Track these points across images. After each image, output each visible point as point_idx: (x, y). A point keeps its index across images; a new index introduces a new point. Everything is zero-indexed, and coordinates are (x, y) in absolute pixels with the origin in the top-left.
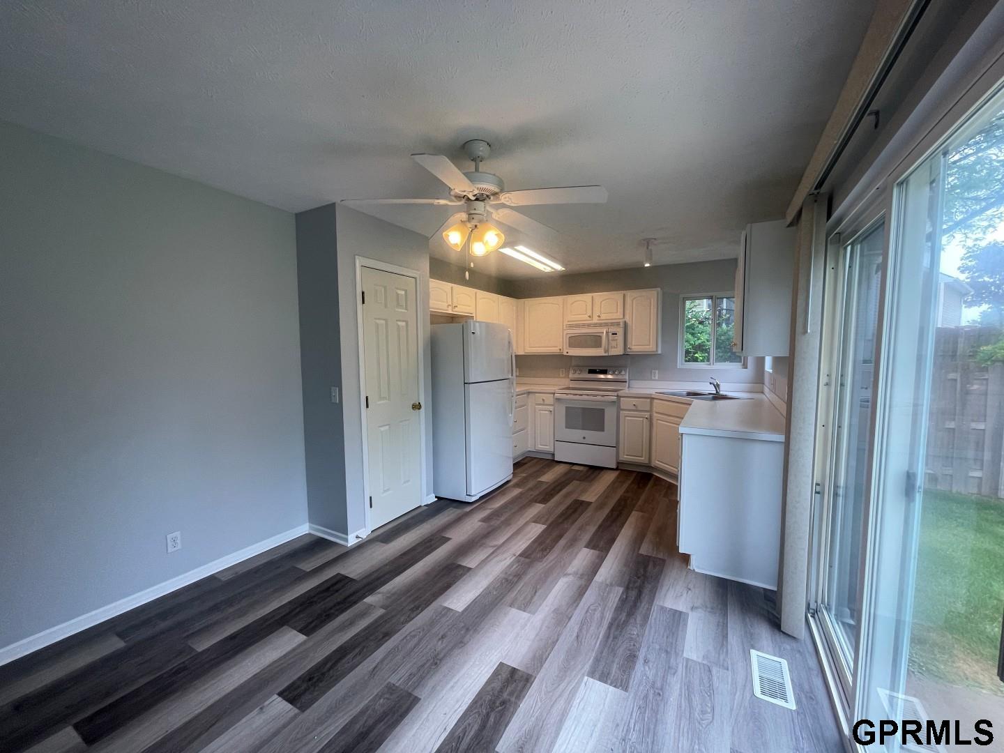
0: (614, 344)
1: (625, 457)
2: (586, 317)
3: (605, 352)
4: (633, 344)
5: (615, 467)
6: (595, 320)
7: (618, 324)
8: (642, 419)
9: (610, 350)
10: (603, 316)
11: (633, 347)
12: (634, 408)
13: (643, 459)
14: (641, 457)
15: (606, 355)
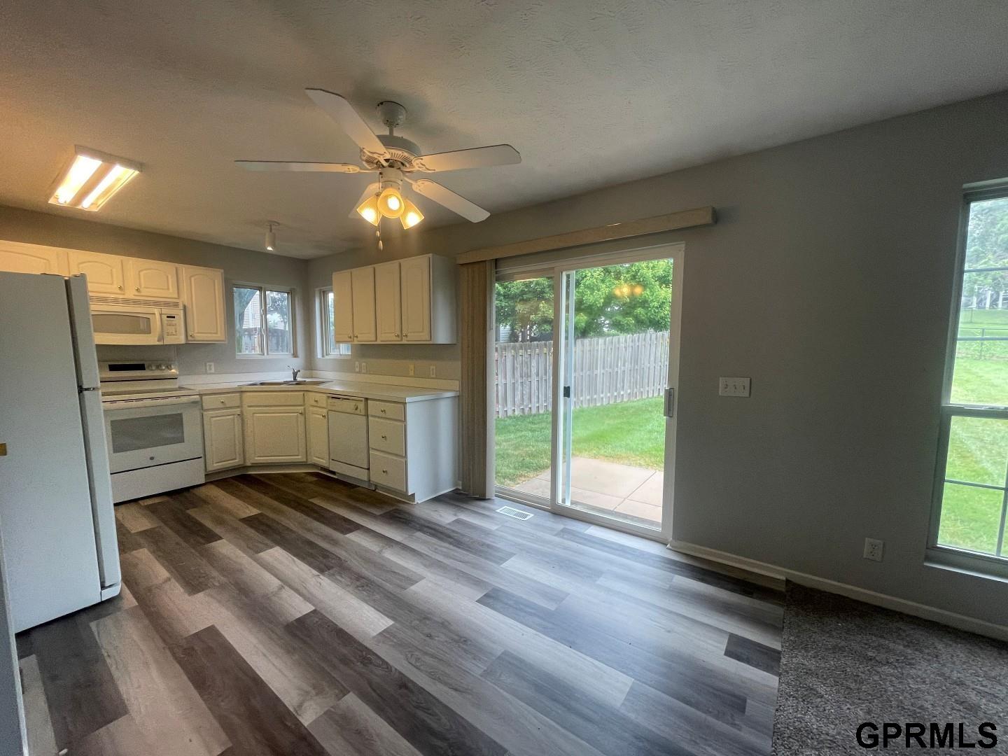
0: (171, 329)
1: (214, 466)
2: (115, 288)
3: (158, 341)
4: (196, 331)
5: (203, 481)
6: (130, 294)
7: (176, 305)
8: (232, 417)
9: (165, 336)
10: (144, 292)
11: (195, 335)
12: (222, 406)
13: (237, 461)
14: (235, 459)
15: (161, 343)
